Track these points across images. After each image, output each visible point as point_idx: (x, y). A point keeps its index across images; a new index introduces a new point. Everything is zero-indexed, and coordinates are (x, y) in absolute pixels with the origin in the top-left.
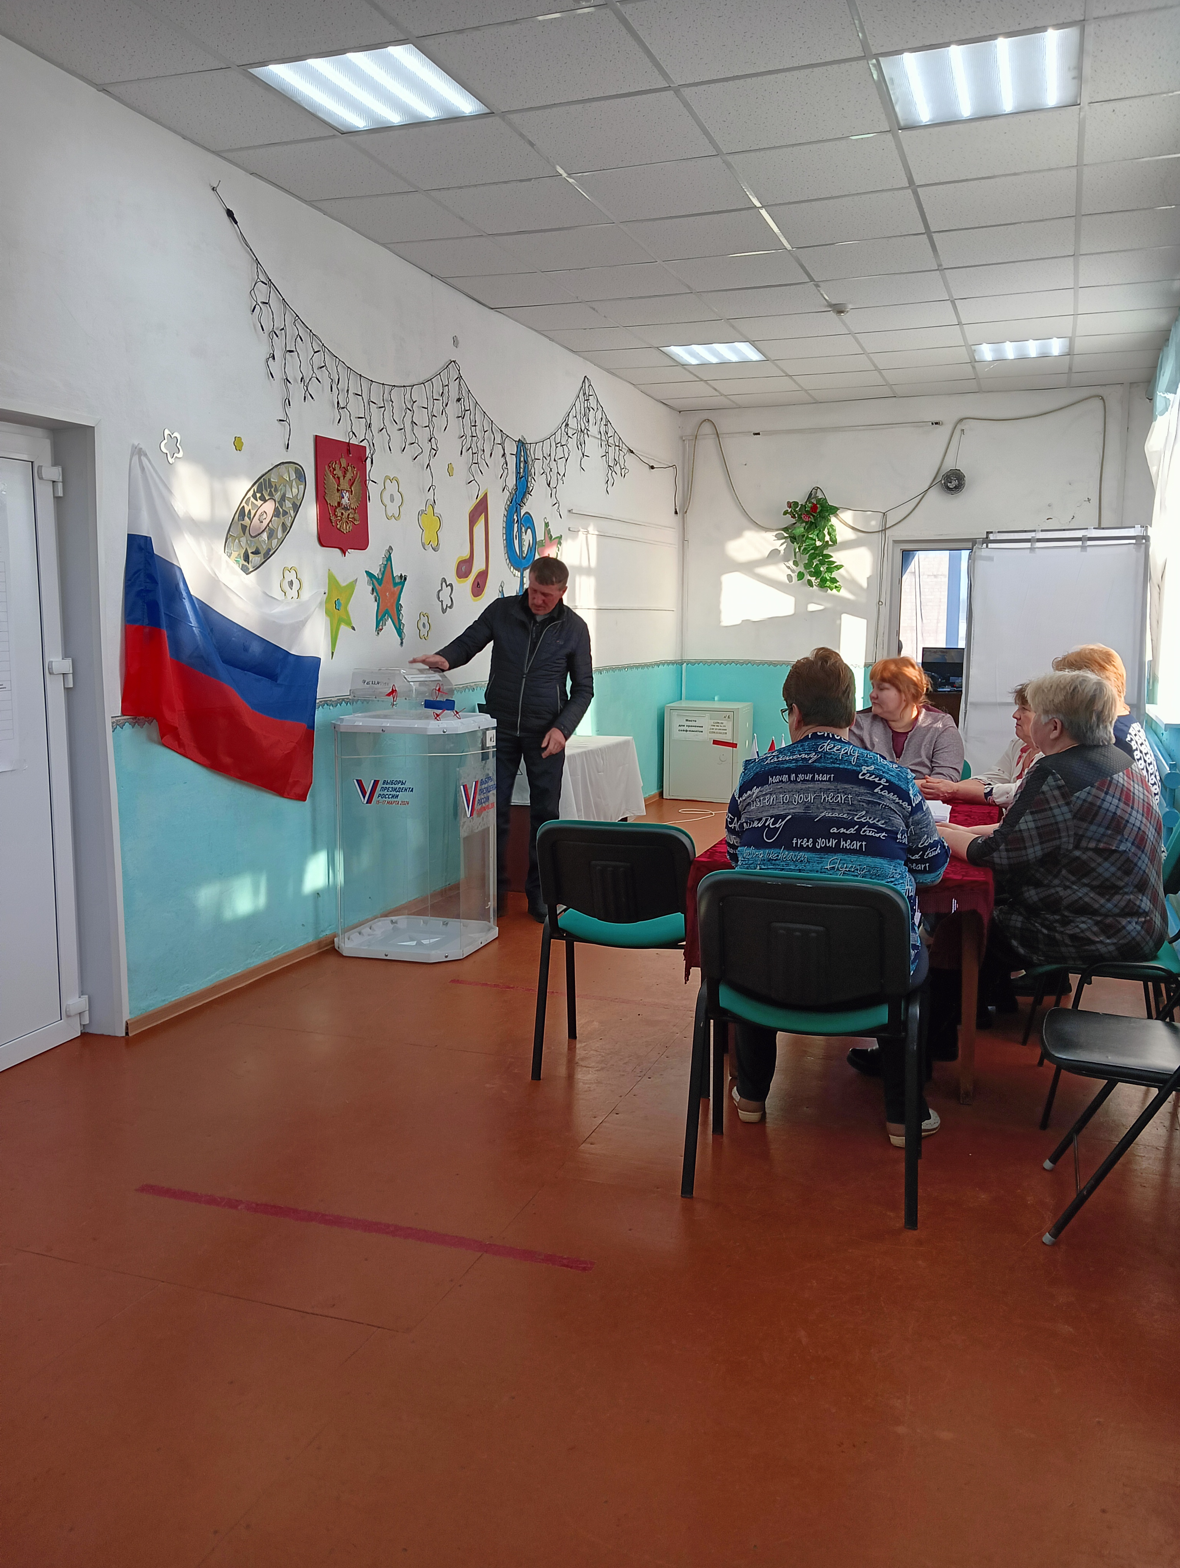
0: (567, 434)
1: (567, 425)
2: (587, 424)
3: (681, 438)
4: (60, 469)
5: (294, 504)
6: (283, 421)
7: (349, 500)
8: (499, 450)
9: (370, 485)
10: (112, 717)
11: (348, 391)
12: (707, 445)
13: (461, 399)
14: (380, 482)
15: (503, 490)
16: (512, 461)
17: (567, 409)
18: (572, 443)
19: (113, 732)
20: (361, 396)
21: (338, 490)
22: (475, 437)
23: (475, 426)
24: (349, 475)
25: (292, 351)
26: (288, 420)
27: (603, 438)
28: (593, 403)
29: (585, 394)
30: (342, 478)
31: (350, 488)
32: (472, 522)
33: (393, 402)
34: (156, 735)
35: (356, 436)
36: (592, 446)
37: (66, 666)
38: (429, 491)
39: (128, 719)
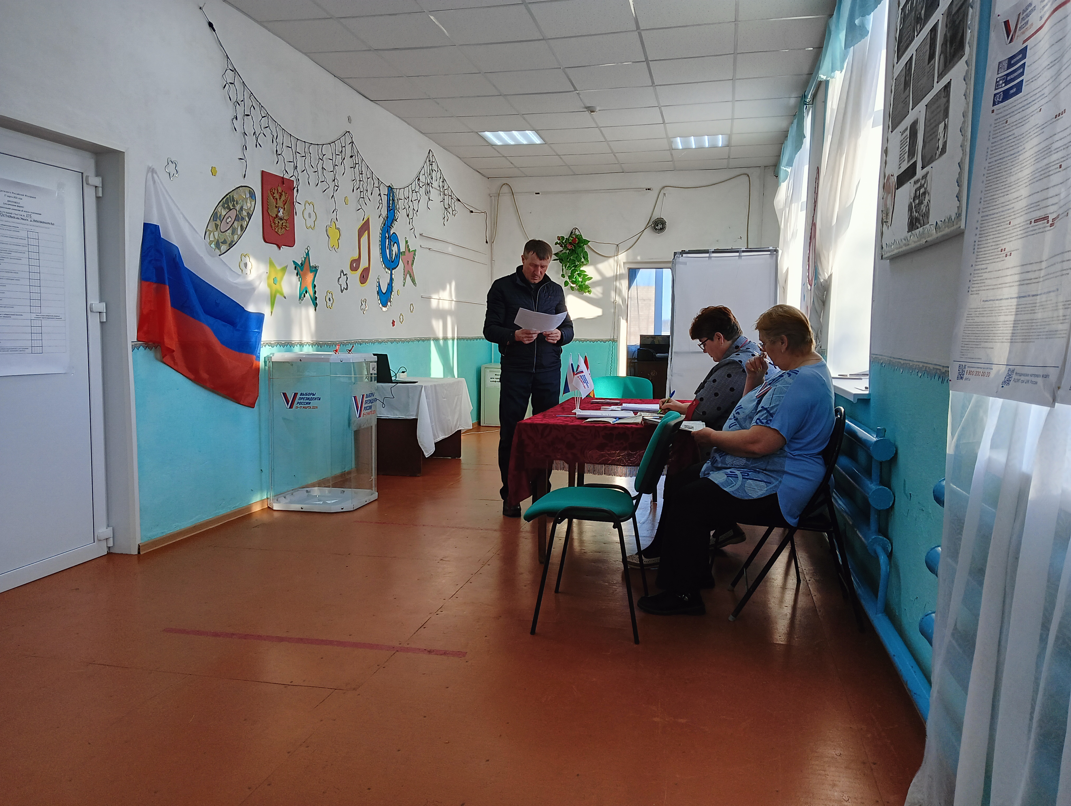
0: (419, 185)
1: (419, 179)
2: (431, 180)
3: (489, 195)
4: (101, 178)
5: (248, 213)
6: (242, 159)
7: (283, 214)
8: (376, 191)
9: (297, 205)
10: (132, 342)
11: (283, 144)
12: (506, 200)
13: (353, 156)
14: (303, 203)
15: (379, 217)
16: (385, 198)
17: (419, 170)
18: (422, 191)
19: (132, 351)
20: (291, 148)
21: (276, 207)
22: (362, 181)
23: (362, 174)
24: (283, 198)
25: (248, 115)
26: (245, 159)
27: (441, 190)
28: (435, 167)
29: (429, 161)
30: (278, 199)
31: (284, 206)
32: (360, 236)
33: (310, 154)
34: (159, 355)
35: (288, 173)
36: (434, 194)
37: (102, 307)
38: (333, 212)
39: (142, 344)
